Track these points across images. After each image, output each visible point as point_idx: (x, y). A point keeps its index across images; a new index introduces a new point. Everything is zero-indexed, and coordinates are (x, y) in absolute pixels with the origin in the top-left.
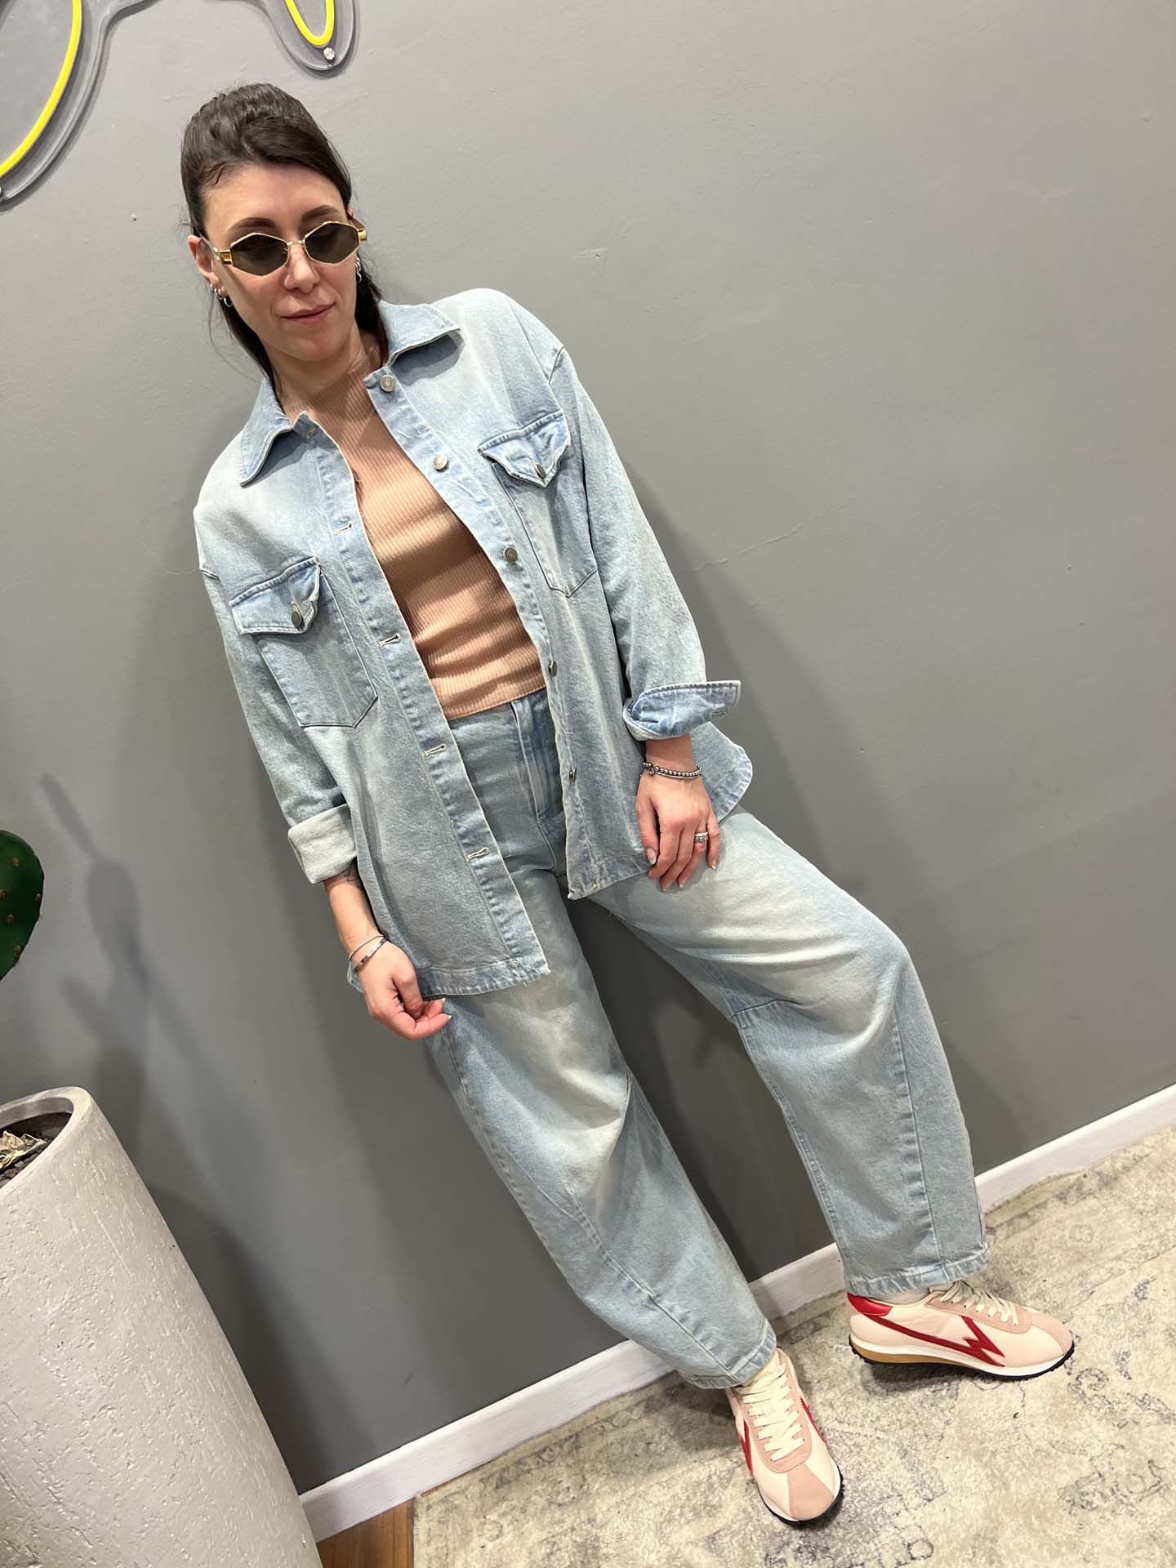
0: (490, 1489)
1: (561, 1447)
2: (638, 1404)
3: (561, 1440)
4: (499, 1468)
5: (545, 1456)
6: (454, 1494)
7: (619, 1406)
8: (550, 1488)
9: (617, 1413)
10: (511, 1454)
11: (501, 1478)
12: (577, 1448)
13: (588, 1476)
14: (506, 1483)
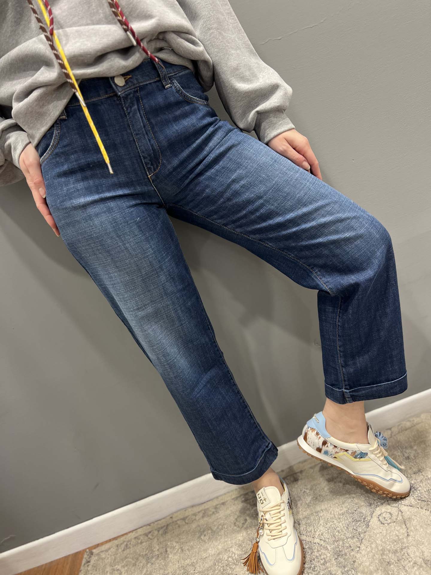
0: (120, 550)
1: (159, 531)
2: (199, 512)
3: (159, 528)
4: (127, 540)
5: (150, 536)
6: (102, 552)
7: (190, 512)
8: (149, 554)
9: (189, 516)
10: (134, 533)
11: (127, 545)
12: (165, 533)
13: (168, 550)
14: (128, 549)
